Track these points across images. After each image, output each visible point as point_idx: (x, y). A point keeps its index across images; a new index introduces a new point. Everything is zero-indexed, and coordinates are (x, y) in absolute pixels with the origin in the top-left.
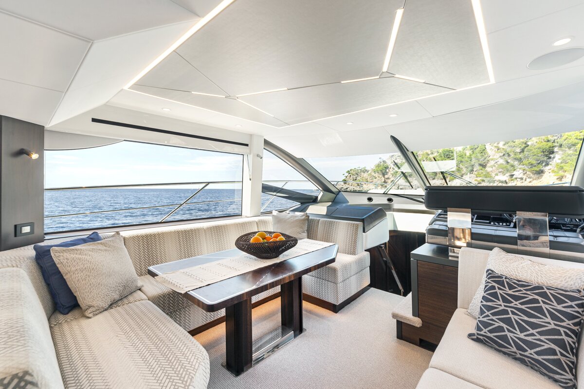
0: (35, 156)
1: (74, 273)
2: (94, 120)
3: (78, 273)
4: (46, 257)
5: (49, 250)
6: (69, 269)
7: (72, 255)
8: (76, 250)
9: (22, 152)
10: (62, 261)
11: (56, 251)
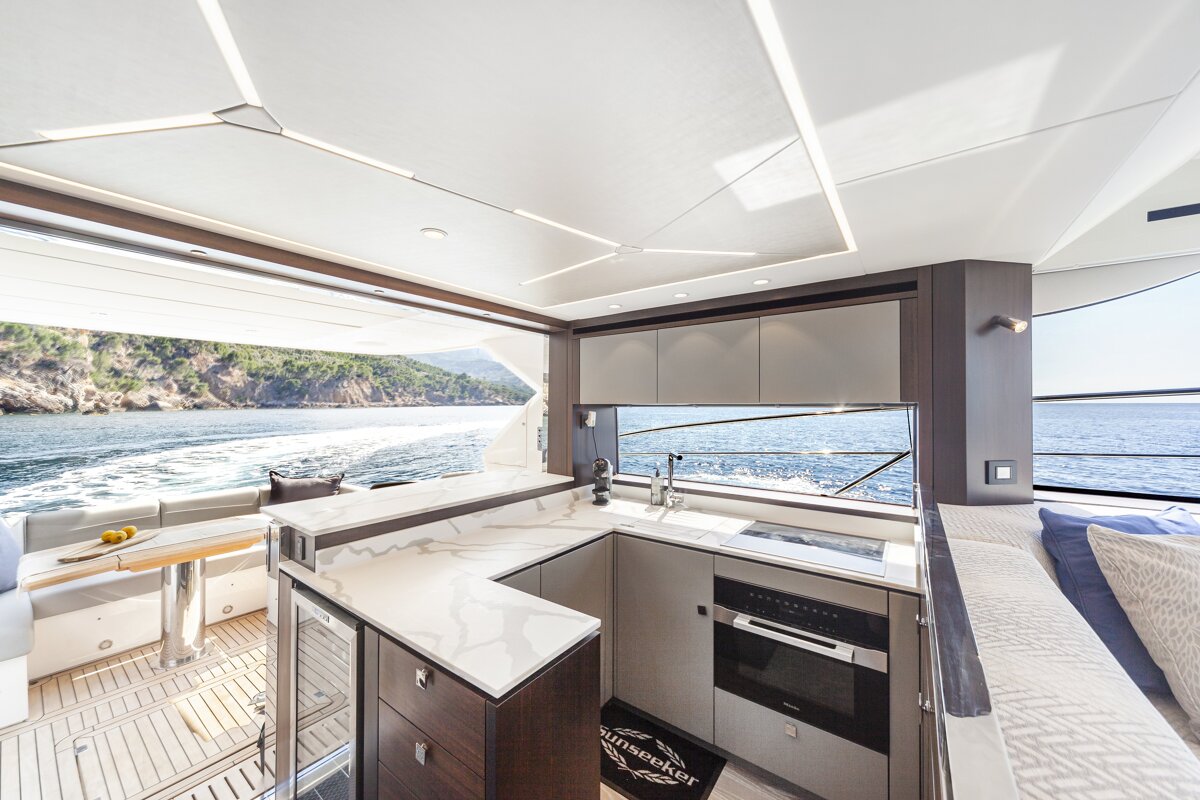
0: (1020, 326)
1: (1157, 608)
2: (1153, 216)
3: (1171, 612)
4: (1067, 542)
5: (1084, 529)
6: (1142, 592)
7: (1147, 558)
8: (1158, 546)
9: (995, 323)
10: (1118, 564)
11: (1102, 536)
